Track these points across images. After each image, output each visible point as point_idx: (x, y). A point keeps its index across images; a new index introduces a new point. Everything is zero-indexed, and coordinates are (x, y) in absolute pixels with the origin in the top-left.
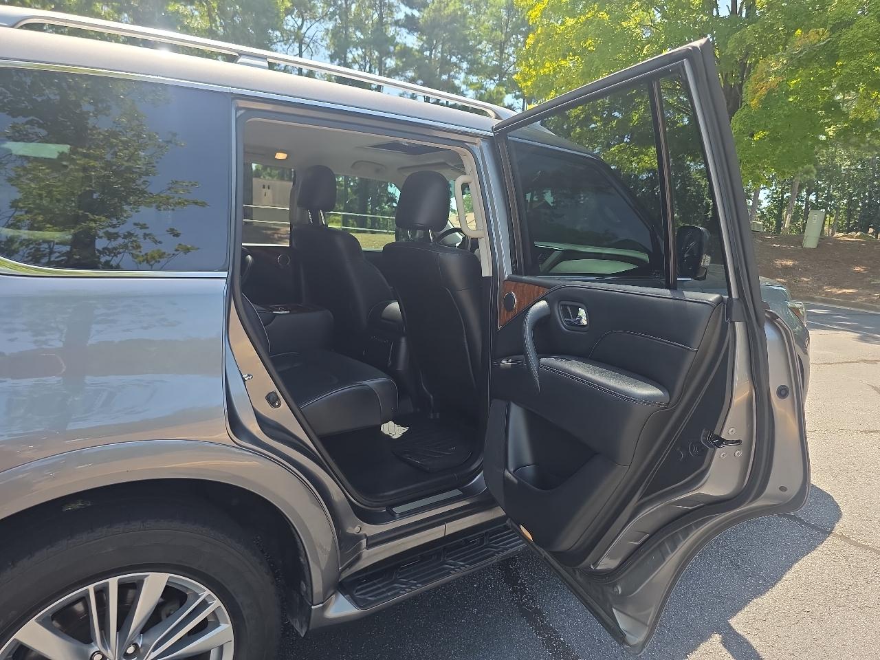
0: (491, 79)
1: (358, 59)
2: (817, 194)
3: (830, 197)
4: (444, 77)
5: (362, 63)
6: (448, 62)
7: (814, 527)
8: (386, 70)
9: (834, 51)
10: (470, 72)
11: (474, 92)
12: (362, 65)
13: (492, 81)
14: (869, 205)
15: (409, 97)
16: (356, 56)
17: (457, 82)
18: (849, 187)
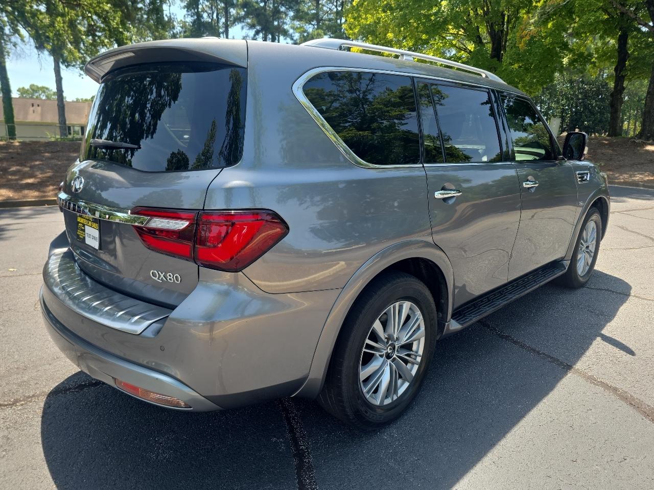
0: (310, 24)
1: (206, 9)
2: (541, 106)
3: (549, 108)
4: (276, 23)
5: (210, 12)
6: (279, 12)
7: (620, 293)
8: (230, 18)
9: (571, 8)
10: (294, 18)
11: (299, 35)
12: (210, 13)
13: (310, 26)
14: (576, 112)
15: (251, 39)
16: (204, 6)
17: (286, 27)
18: (562, 100)
